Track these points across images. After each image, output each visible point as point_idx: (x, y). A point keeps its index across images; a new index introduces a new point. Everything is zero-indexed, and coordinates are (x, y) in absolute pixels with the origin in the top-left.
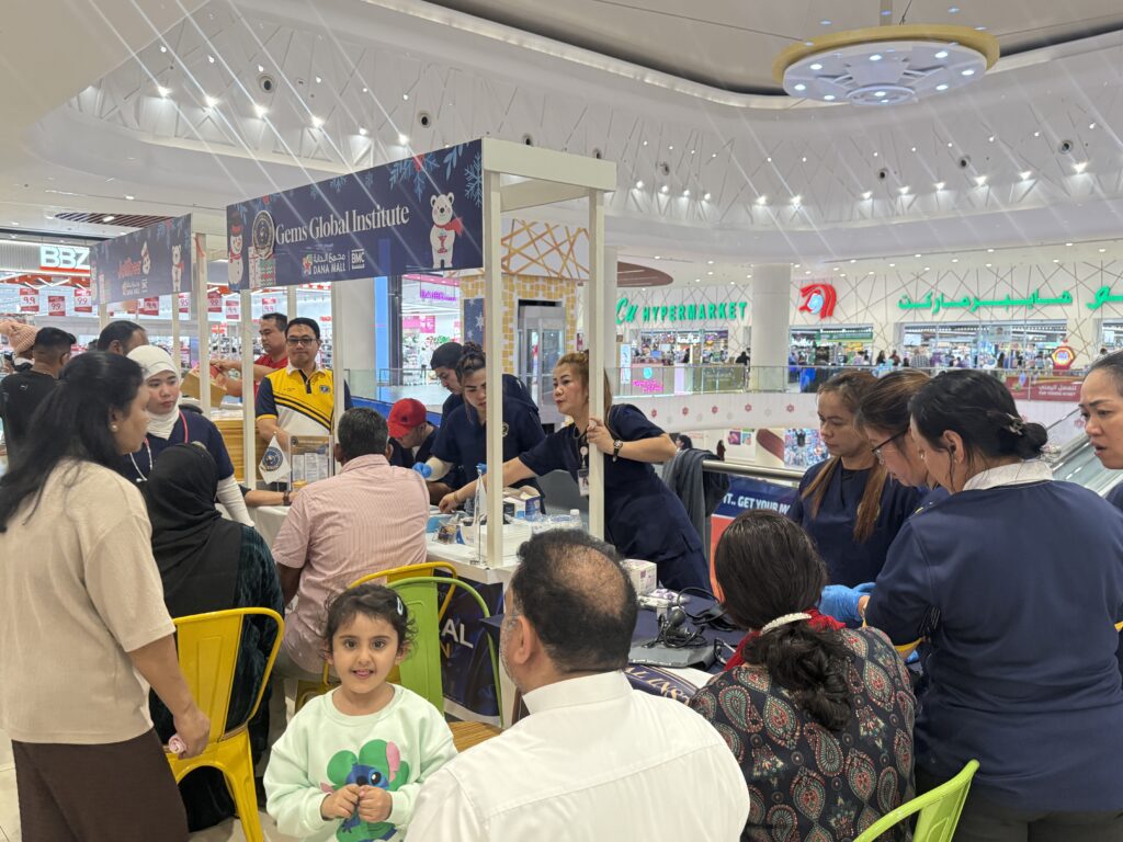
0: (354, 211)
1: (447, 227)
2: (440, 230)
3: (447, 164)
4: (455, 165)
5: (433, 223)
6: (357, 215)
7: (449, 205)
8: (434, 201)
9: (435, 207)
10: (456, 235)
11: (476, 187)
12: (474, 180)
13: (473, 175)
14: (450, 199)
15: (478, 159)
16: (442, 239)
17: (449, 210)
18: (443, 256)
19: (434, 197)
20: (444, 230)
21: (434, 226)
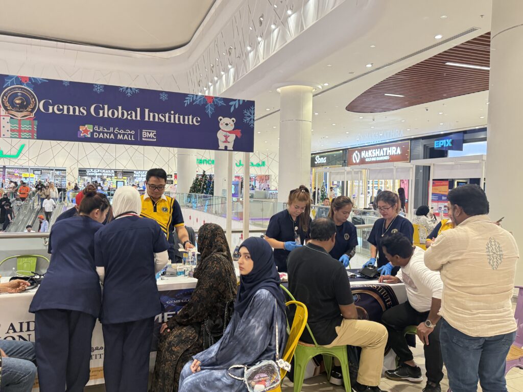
1: (230, 132)
2: (225, 133)
3: (232, 105)
4: (237, 107)
5: (220, 129)
7: (232, 123)
8: (221, 120)
9: (221, 122)
10: (236, 136)
11: (251, 120)
12: (249, 117)
13: (249, 114)
14: (233, 121)
15: (253, 109)
16: (226, 137)
17: (232, 125)
18: (226, 144)
19: (220, 117)
20: (228, 133)
21: (221, 130)
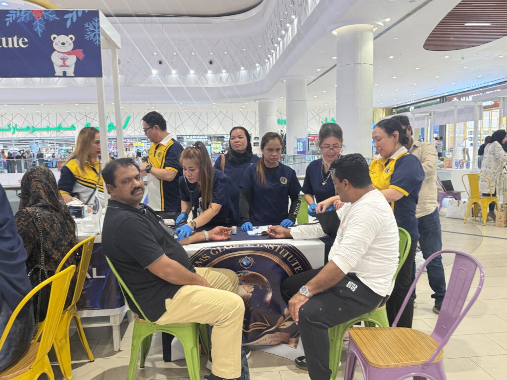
1: (68, 53)
2: (62, 55)
3: (67, 19)
4: (74, 20)
5: (54, 50)
7: (71, 42)
8: (54, 38)
9: (55, 41)
10: (77, 58)
11: (95, 35)
12: (93, 31)
13: (91, 28)
14: (71, 38)
15: (96, 20)
16: (64, 60)
17: (70, 44)
18: (65, 69)
19: (54, 36)
20: (66, 55)
21: (56, 52)
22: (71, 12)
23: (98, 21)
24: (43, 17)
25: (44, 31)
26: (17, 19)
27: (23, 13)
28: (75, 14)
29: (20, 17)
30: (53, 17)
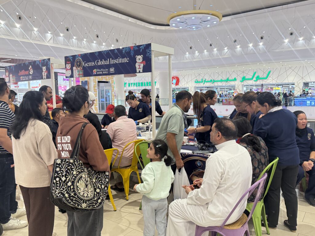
0: (111, 59)
1: (141, 63)
2: (139, 64)
3: (141, 49)
4: (143, 49)
6: (112, 60)
7: (142, 58)
8: (137, 57)
9: (137, 58)
10: (144, 65)
11: (150, 54)
12: (149, 52)
13: (149, 51)
14: (142, 57)
16: (139, 66)
17: (141, 59)
18: (140, 70)
19: (137, 56)
20: (140, 64)
21: (137, 63)
22: (142, 45)
23: (151, 48)
24: (133, 49)
25: (134, 55)
26: (126, 51)
27: (127, 48)
28: (143, 46)
29: (127, 50)
30: (136, 48)
